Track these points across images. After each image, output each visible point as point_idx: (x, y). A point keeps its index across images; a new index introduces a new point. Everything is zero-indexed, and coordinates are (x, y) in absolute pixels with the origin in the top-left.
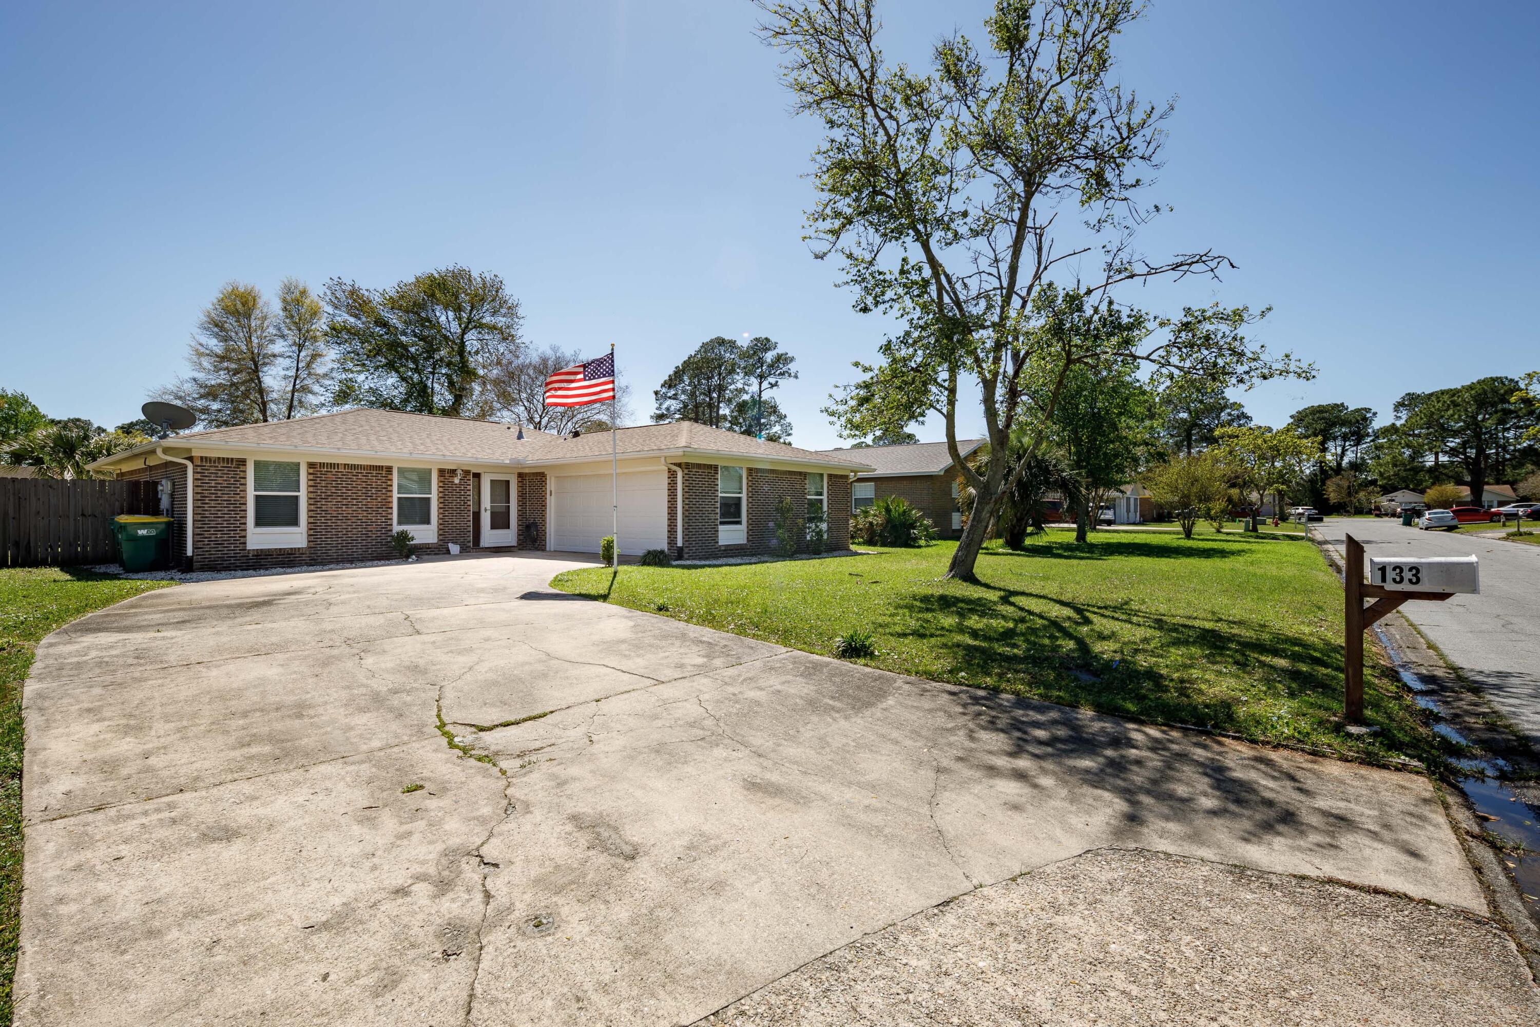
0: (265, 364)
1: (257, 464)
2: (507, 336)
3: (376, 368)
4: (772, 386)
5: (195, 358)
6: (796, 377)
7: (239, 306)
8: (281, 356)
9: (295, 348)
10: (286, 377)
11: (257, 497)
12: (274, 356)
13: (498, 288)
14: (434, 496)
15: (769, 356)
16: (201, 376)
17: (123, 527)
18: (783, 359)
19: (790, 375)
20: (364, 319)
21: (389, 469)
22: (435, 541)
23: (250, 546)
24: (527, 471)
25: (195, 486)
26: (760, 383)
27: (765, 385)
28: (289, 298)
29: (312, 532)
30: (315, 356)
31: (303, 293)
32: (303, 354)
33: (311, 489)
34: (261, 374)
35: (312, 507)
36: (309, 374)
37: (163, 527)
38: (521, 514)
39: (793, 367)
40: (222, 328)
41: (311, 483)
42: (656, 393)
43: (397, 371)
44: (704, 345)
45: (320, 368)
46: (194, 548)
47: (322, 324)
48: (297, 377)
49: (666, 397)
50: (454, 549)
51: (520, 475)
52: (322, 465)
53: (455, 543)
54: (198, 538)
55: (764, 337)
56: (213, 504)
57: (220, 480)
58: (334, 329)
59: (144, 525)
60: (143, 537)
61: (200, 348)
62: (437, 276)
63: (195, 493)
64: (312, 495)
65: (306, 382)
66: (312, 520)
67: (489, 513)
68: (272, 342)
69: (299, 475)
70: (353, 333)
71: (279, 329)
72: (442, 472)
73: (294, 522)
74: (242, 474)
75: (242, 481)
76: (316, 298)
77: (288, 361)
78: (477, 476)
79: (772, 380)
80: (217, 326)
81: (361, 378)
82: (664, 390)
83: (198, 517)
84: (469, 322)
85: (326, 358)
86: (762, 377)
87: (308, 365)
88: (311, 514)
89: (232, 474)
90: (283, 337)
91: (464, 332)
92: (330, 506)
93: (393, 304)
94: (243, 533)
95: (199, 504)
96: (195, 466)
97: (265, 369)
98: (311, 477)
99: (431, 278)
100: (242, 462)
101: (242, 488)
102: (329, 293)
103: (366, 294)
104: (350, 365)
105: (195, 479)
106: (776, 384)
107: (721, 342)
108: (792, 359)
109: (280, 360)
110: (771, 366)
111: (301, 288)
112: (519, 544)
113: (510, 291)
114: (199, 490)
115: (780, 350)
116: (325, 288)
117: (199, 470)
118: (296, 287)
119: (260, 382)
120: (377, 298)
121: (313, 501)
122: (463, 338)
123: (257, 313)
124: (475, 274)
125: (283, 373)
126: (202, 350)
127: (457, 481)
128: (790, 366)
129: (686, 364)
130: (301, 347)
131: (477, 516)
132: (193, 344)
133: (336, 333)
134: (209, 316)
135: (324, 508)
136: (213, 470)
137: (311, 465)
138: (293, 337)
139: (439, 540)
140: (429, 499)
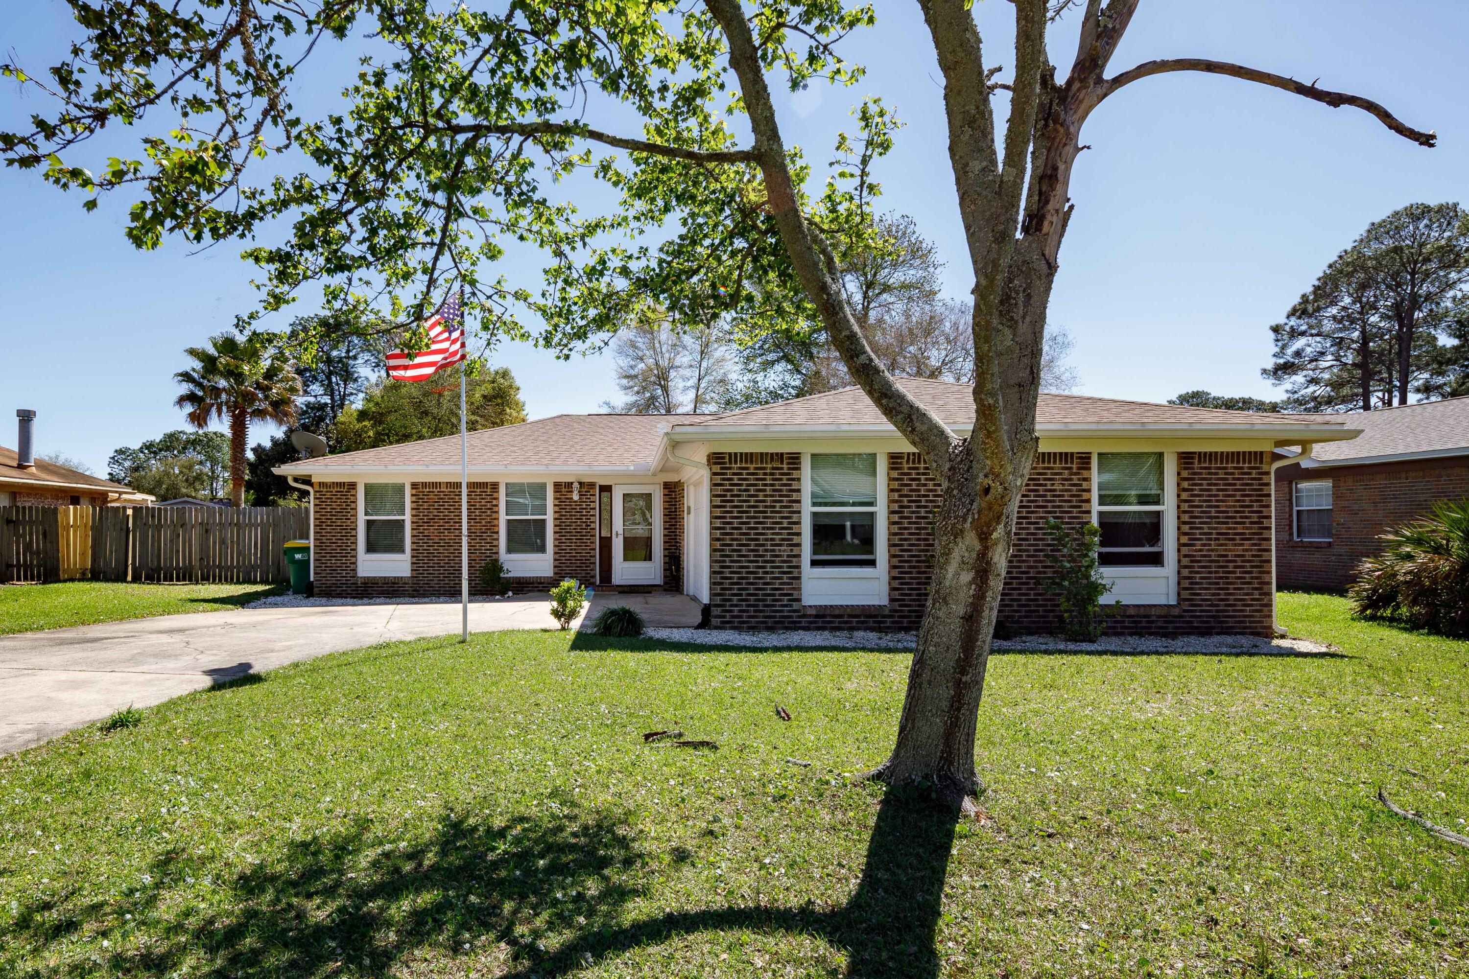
1: (368, 487)
11: (367, 522)
14: (550, 517)
21: (495, 486)
22: (547, 574)
23: (360, 573)
25: (315, 512)
29: (415, 560)
33: (415, 512)
35: (415, 532)
38: (667, 541)
41: (415, 505)
42: (1276, 329)
46: (315, 574)
51: (667, 486)
52: (425, 485)
54: (319, 564)
57: (334, 505)
59: (298, 550)
60: (299, 561)
63: (315, 519)
64: (416, 519)
66: (416, 547)
67: (621, 538)
69: (403, 497)
72: (557, 486)
73: (400, 548)
74: (353, 499)
75: (354, 505)
78: (607, 489)
82: (1293, 322)
83: (318, 543)
88: (415, 539)
89: (344, 499)
92: (432, 530)
94: (353, 560)
95: (318, 529)
96: (316, 492)
98: (415, 499)
100: (353, 486)
101: (353, 512)
105: (316, 505)
112: (665, 583)
117: (319, 495)
121: (417, 525)
127: (576, 497)
131: (605, 543)
135: (426, 533)
136: (328, 495)
137: (414, 486)
139: (555, 573)
140: (544, 521)
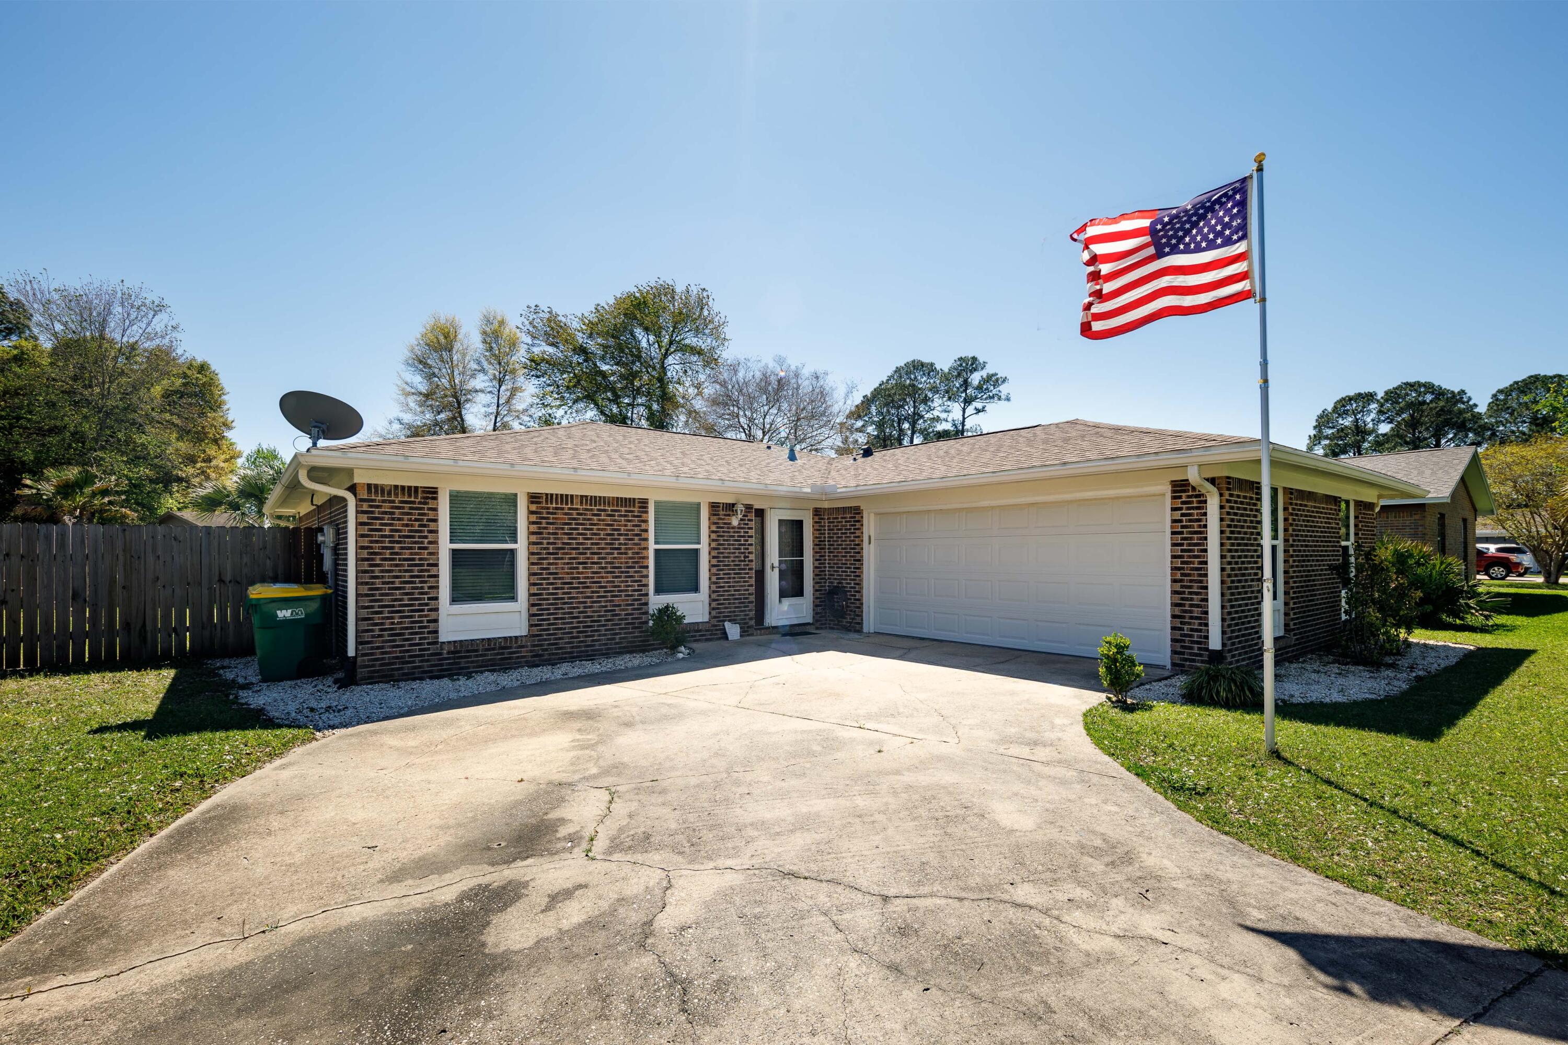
0: (467, 401)
1: (456, 498)
2: (710, 359)
3: (575, 402)
4: (978, 411)
5: (402, 398)
6: (1008, 399)
7: (443, 340)
8: (482, 391)
9: (496, 383)
10: (487, 415)
11: (454, 552)
12: (476, 391)
13: (702, 303)
14: (704, 547)
15: (975, 378)
16: (408, 418)
17: (256, 606)
18: (993, 380)
19: (999, 399)
20: (562, 347)
21: (643, 504)
22: (706, 619)
23: (444, 637)
24: (826, 505)
25: (360, 536)
26: (964, 410)
27: (970, 410)
28: (488, 330)
29: (534, 610)
30: (514, 391)
31: (502, 323)
32: (503, 388)
33: (534, 538)
34: (463, 412)
35: (535, 569)
36: (509, 411)
37: (314, 606)
38: (819, 573)
39: (1004, 389)
40: (426, 365)
41: (534, 528)
43: (596, 404)
44: (898, 370)
45: (520, 404)
46: (358, 643)
47: (521, 355)
48: (498, 413)
49: (851, 430)
50: (733, 631)
51: (817, 512)
52: (550, 497)
53: (733, 621)
54: (364, 625)
55: (970, 355)
56: (387, 565)
57: (398, 525)
58: (532, 360)
59: (286, 602)
60: (286, 621)
61: (406, 387)
62: (638, 295)
63: (359, 548)
64: (535, 549)
65: (505, 419)
66: (534, 590)
67: (777, 571)
68: (473, 376)
69: (516, 512)
70: (551, 362)
71: (479, 363)
72: (714, 506)
73: (509, 594)
74: (431, 515)
75: (432, 526)
76: (514, 329)
77: (489, 396)
78: (760, 513)
79: (978, 404)
80: (420, 363)
81: (560, 412)
82: (850, 422)
83: (365, 590)
84: (671, 343)
85: (525, 394)
86: (968, 401)
87: (508, 401)
88: (534, 579)
89: (416, 514)
90: (483, 371)
91: (666, 356)
92: (561, 566)
93: (592, 329)
94: (433, 615)
95: (365, 566)
96: (360, 501)
97: (467, 406)
98: (533, 518)
99: (631, 295)
100: (432, 493)
101: (431, 537)
102: (527, 323)
103: (563, 320)
104: (549, 400)
105: (359, 524)
106: (983, 410)
107: (917, 366)
108: (1005, 380)
109: (481, 395)
110: (979, 388)
111: (499, 318)
112: (817, 621)
113: (718, 306)
114: (365, 542)
115: (989, 370)
116: (523, 319)
117: (365, 507)
118: (495, 318)
119: (462, 420)
120: (575, 324)
121: (535, 558)
122: (663, 363)
123: (457, 346)
124: (680, 289)
125: (483, 410)
126: (409, 389)
127: (735, 522)
128: (1001, 388)
129: (877, 393)
130: (501, 382)
131: (760, 576)
132: (399, 383)
133: (536, 365)
134: (412, 351)
135: (552, 569)
136: (386, 507)
137: (534, 498)
138: (492, 371)
139: (712, 618)
140: (696, 551)
